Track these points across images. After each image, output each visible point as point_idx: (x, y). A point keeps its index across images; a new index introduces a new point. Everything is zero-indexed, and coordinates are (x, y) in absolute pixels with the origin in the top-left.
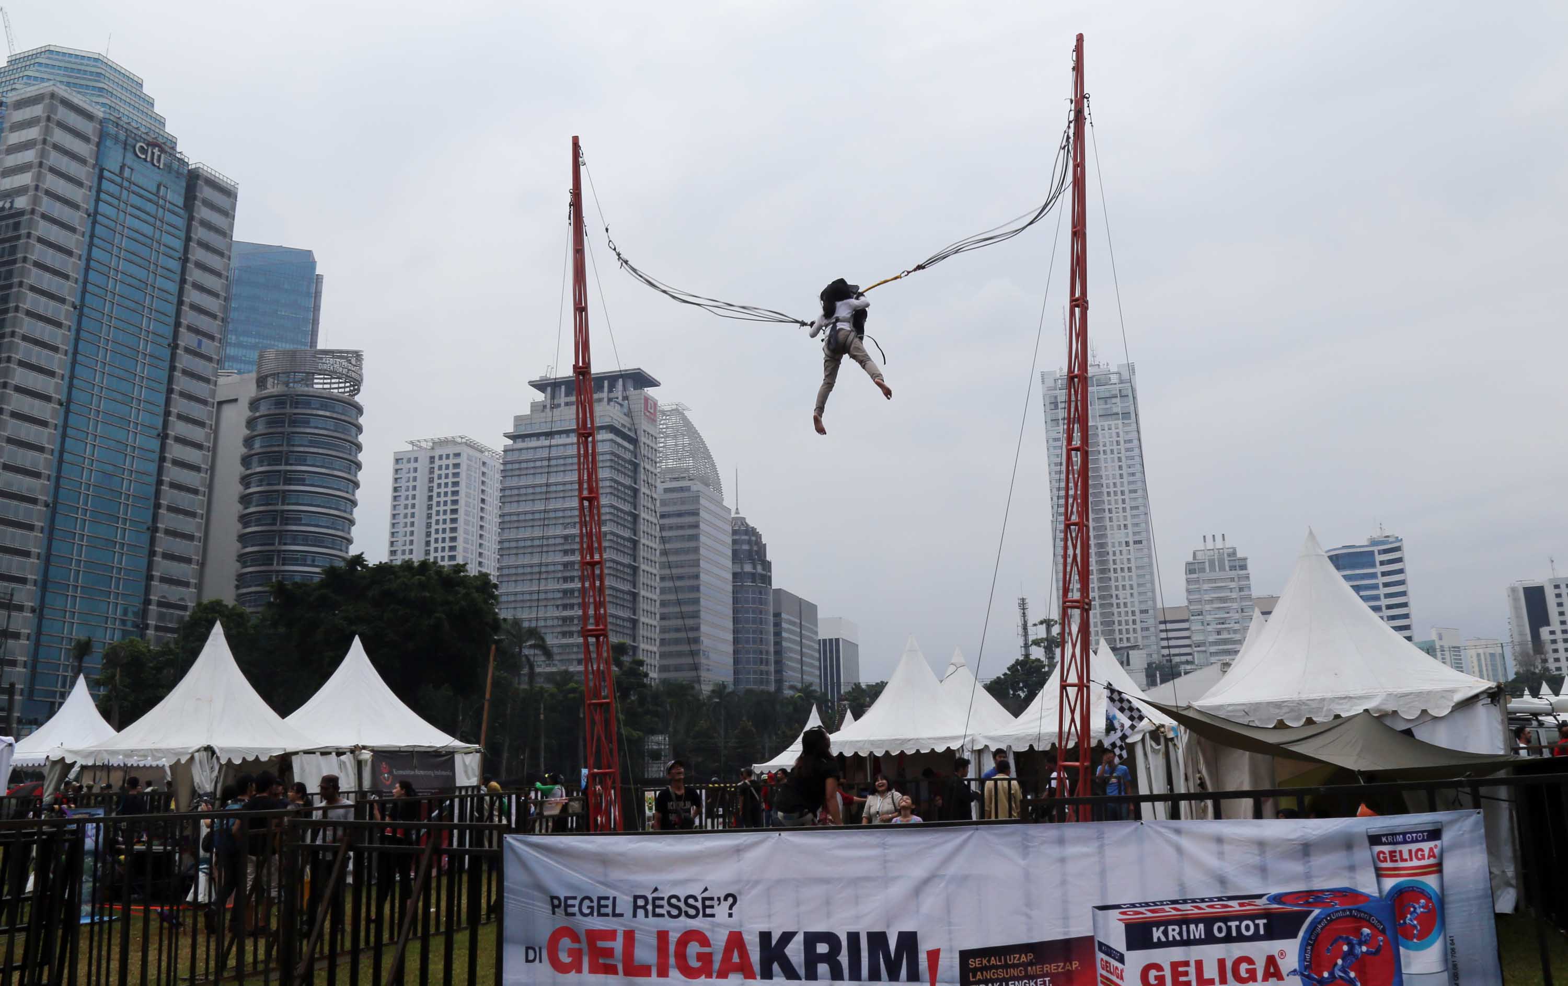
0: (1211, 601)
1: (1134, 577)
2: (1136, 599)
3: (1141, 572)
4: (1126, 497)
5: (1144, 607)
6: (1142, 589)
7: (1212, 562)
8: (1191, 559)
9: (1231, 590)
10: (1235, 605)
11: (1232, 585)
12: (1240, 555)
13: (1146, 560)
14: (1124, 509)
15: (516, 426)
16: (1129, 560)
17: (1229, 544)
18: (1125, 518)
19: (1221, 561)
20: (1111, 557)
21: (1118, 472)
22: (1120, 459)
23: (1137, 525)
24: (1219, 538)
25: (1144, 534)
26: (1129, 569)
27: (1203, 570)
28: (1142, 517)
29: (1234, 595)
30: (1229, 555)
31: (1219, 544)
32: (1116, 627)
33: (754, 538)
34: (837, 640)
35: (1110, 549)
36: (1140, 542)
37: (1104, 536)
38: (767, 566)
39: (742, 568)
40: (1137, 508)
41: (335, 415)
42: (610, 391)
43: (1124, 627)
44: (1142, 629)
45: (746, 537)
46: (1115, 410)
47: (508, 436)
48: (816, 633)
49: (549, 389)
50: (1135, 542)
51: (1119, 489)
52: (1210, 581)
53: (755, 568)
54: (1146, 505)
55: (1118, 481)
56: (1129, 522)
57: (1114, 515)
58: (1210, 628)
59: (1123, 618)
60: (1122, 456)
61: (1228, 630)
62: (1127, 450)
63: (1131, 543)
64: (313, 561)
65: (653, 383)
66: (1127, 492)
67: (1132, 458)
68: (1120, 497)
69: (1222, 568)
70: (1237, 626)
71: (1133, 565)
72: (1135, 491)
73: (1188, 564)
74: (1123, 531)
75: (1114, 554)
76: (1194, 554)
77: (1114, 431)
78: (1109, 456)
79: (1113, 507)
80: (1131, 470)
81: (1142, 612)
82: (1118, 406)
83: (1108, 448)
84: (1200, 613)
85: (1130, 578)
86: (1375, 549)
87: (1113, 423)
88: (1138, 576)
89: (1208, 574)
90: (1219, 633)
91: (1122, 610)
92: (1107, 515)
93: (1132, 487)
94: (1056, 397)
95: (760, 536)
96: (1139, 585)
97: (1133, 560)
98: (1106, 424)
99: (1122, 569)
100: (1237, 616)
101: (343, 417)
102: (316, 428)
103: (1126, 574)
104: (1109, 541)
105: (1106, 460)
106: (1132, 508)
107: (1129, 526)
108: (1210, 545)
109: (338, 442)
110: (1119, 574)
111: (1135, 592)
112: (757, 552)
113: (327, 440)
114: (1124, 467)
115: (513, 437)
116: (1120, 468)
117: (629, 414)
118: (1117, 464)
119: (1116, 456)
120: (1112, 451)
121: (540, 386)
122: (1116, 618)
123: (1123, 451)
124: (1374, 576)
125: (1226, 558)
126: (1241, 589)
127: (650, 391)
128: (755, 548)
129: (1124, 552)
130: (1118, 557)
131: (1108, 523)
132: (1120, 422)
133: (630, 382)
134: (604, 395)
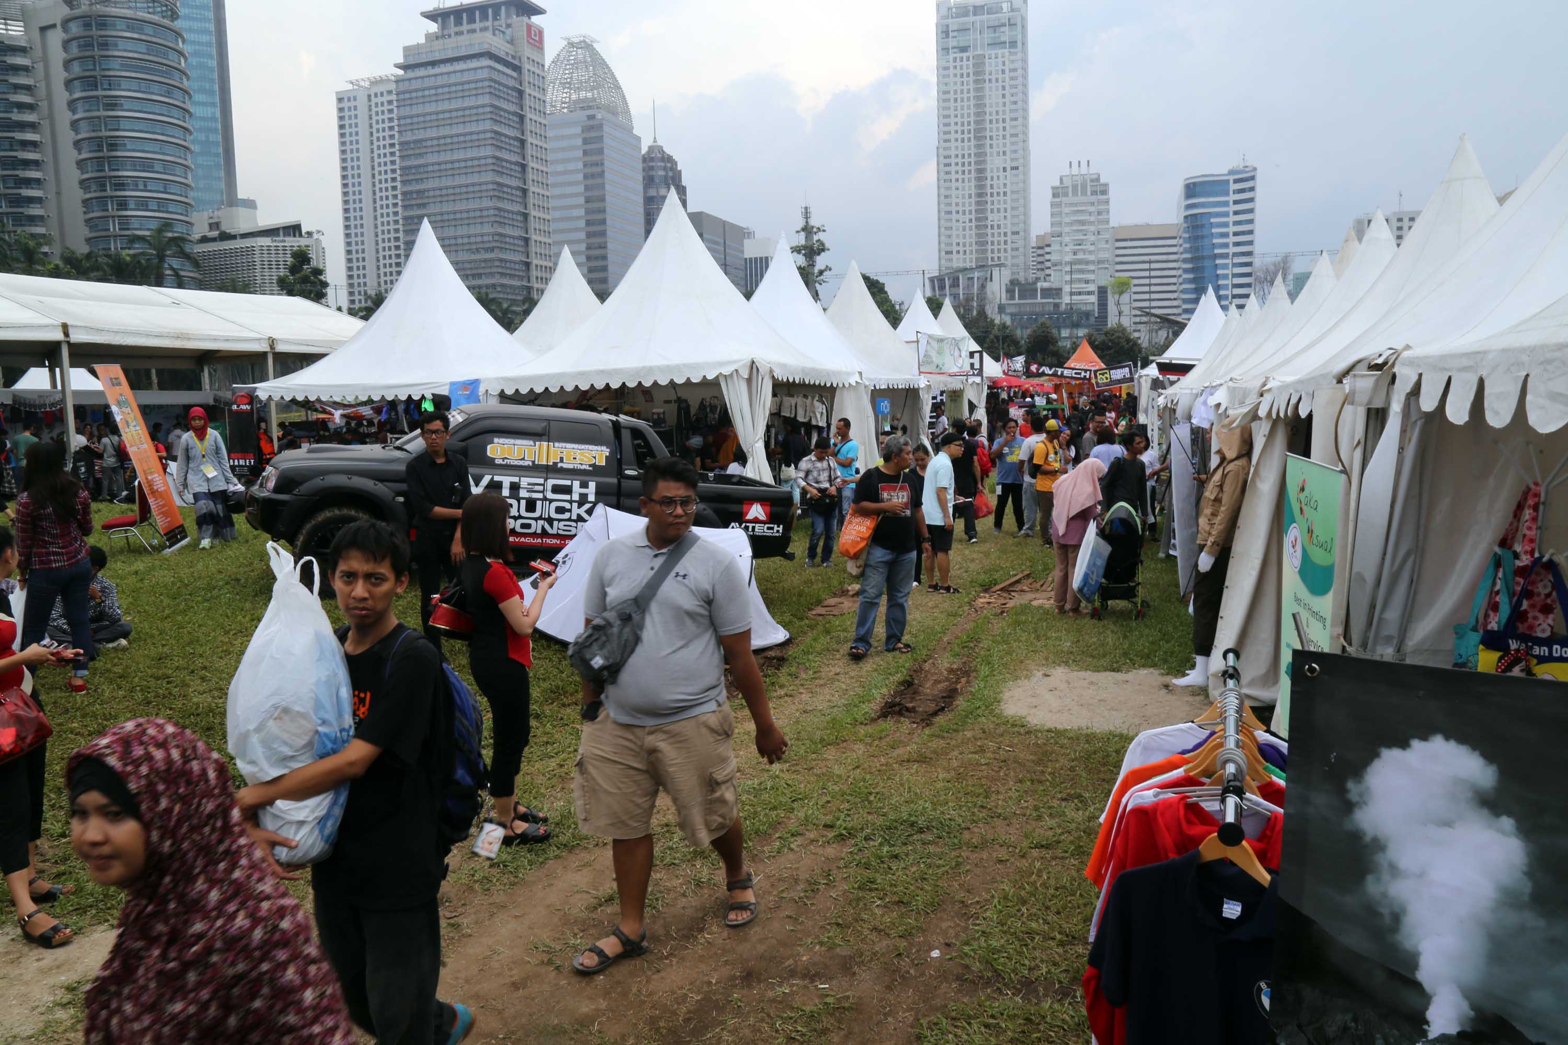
0: (1071, 224)
1: (1009, 202)
2: (1009, 222)
3: (1015, 196)
4: (1007, 125)
5: (1015, 229)
6: (1015, 213)
7: (1075, 187)
8: (1057, 184)
9: (1090, 214)
10: (1092, 228)
11: (1092, 209)
12: (1102, 181)
13: (1021, 185)
14: (1004, 137)
15: (405, 56)
16: (1005, 185)
17: (1093, 170)
18: (1005, 145)
19: (1084, 187)
20: (989, 182)
21: (1001, 101)
22: (1004, 88)
23: (1015, 151)
24: (1084, 164)
25: (1021, 161)
26: (1005, 194)
27: (1066, 195)
28: (1021, 144)
29: (1092, 219)
30: (1092, 181)
31: (1084, 170)
32: (989, 247)
33: (669, 165)
35: (989, 175)
36: (1017, 168)
37: (984, 162)
38: (684, 190)
39: (656, 192)
40: (1016, 135)
41: (143, 37)
42: (495, 19)
43: (996, 247)
44: (1012, 249)
45: (659, 164)
46: (1002, 39)
47: (398, 66)
48: (742, 252)
49: (440, 20)
50: (1012, 168)
51: (1001, 117)
52: (1072, 205)
54: (1025, 134)
55: (1001, 109)
56: (1007, 149)
57: (994, 142)
58: (1067, 249)
59: (996, 239)
60: (1007, 84)
61: (1084, 251)
62: (1012, 79)
63: (1008, 169)
64: (145, 186)
65: (538, 11)
66: (1008, 120)
67: (1015, 87)
68: (1001, 125)
69: (1084, 193)
70: (1092, 248)
71: (1008, 190)
72: (1016, 119)
73: (1053, 188)
74: (1002, 157)
75: (992, 178)
76: (1061, 180)
77: (1000, 60)
78: (994, 84)
79: (994, 134)
80: (1014, 99)
81: (1014, 233)
82: (1006, 35)
83: (993, 77)
84: (1060, 235)
85: (1005, 202)
86: (1231, 178)
87: (1000, 52)
88: (1013, 200)
89: (1071, 199)
90: (1075, 253)
91: (996, 231)
92: (988, 142)
93: (1014, 115)
94: (948, 26)
95: (676, 163)
96: (1013, 209)
97: (1009, 186)
98: (993, 52)
99: (998, 194)
100: (1093, 238)
101: (154, 40)
102: (125, 51)
103: (1002, 198)
104: (989, 167)
105: (991, 88)
106: (1012, 135)
107: (1008, 153)
108: (1075, 170)
109: (157, 67)
110: (995, 198)
111: (1008, 215)
112: (673, 178)
113: (152, 66)
114: (1008, 95)
115: (404, 67)
116: (1004, 96)
117: (511, 42)
118: (1001, 92)
119: (1000, 84)
120: (997, 80)
121: (431, 16)
122: (990, 239)
123: (1007, 79)
124: (1226, 204)
125: (1089, 184)
126: (1099, 213)
127: (535, 19)
128: (670, 174)
129: (1001, 178)
130: (995, 182)
131: (988, 150)
132: (1006, 51)
133: (513, 10)
134: (489, 23)
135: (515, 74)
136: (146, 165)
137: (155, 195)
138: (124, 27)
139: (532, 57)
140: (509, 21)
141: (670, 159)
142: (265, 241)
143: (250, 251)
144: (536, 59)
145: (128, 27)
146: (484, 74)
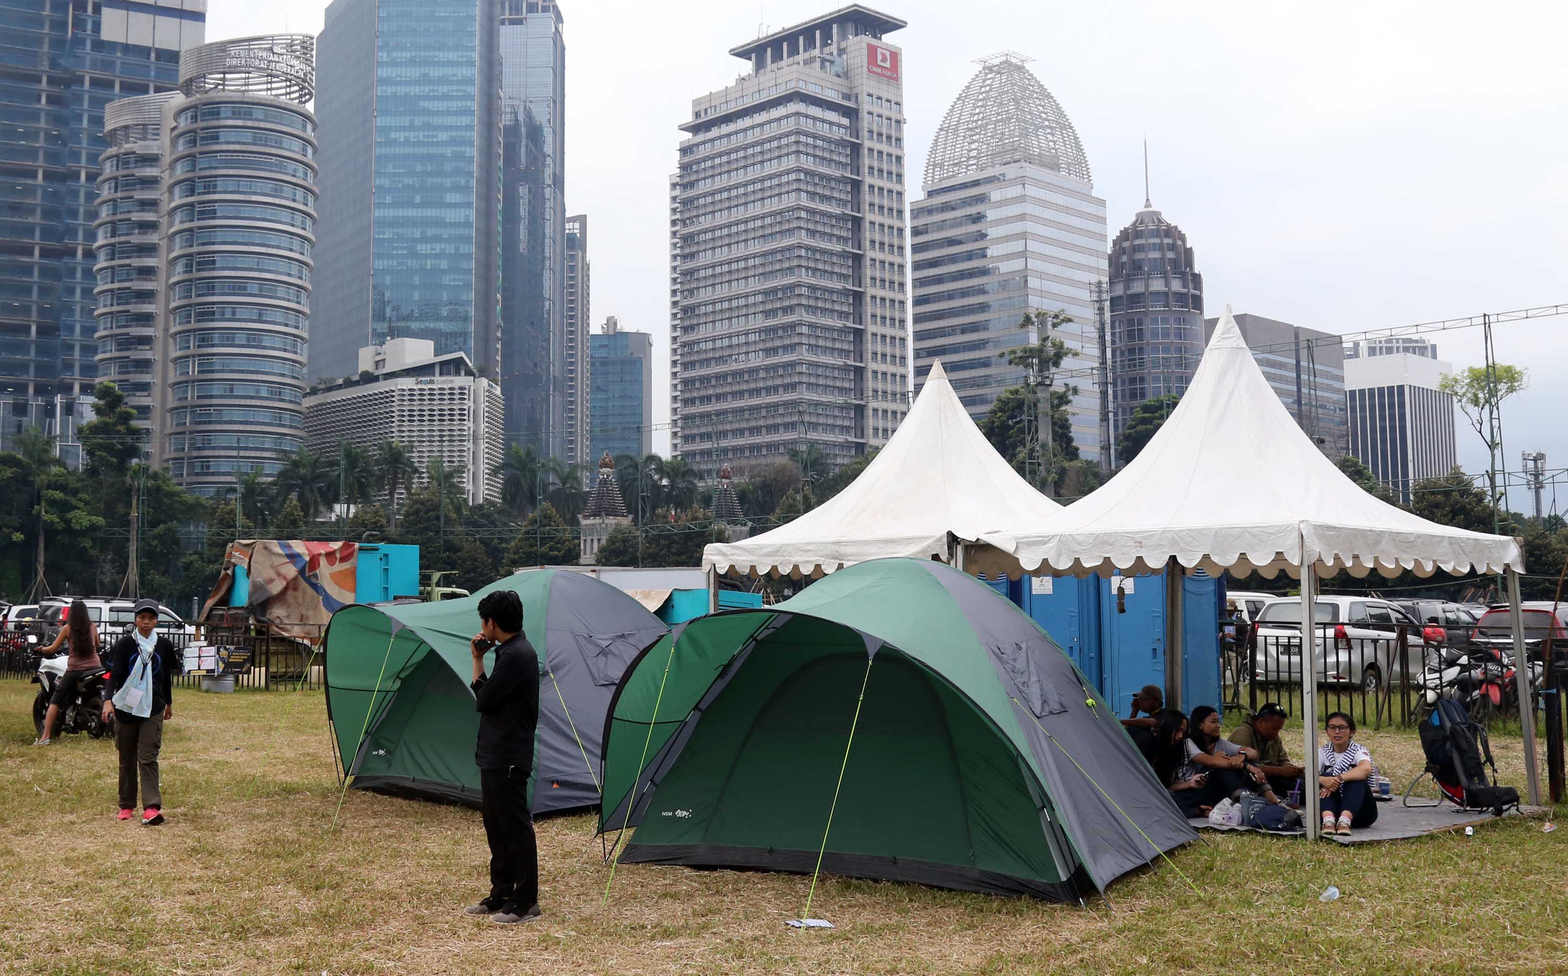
15: (697, 112)
33: (1170, 242)
34: (1401, 388)
38: (1197, 280)
39: (1147, 286)
42: (825, 44)
45: (1156, 241)
47: (684, 128)
48: (1341, 379)
49: (754, 55)
53: (1167, 284)
64: (234, 313)
65: (891, 25)
95: (1183, 238)
102: (230, 143)
109: (252, 157)
112: (1175, 263)
113: (240, 157)
115: (694, 129)
117: (844, 75)
121: (743, 53)
127: (889, 38)
128: (1172, 256)
133: (850, 27)
134: (816, 52)
135: (845, 121)
136: (238, 286)
137: (244, 325)
138: (229, 114)
139: (876, 93)
140: (843, 45)
141: (1171, 232)
142: (408, 383)
143: (387, 396)
144: (885, 96)
145: (234, 113)
146: (789, 125)
